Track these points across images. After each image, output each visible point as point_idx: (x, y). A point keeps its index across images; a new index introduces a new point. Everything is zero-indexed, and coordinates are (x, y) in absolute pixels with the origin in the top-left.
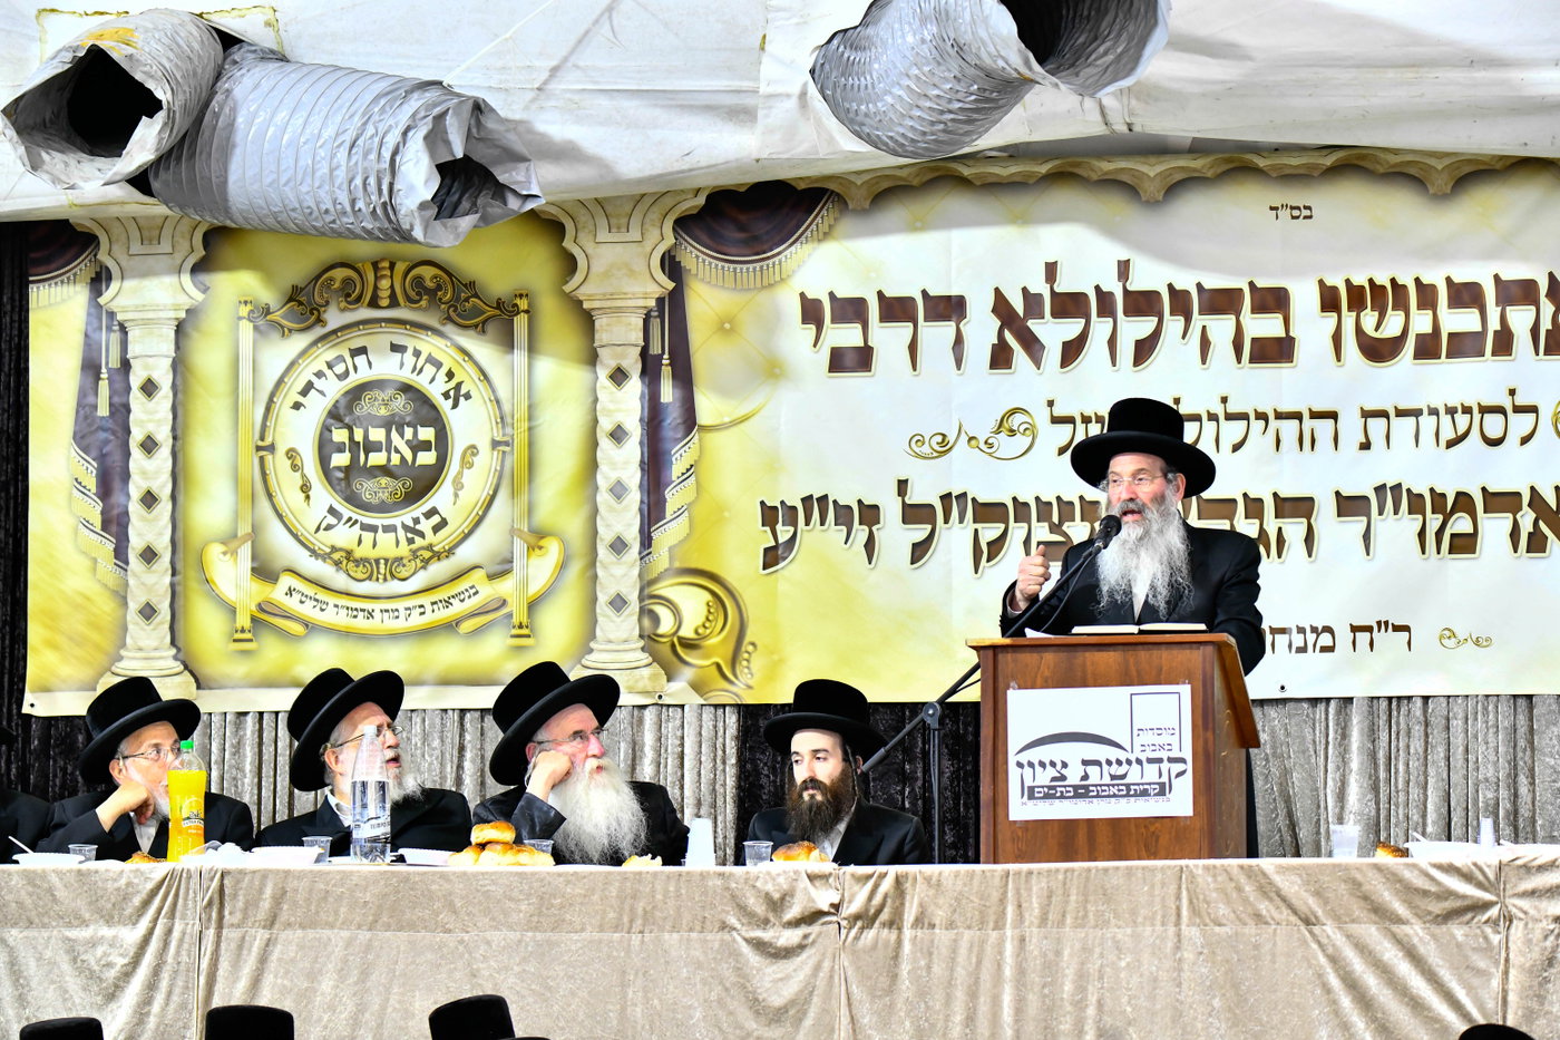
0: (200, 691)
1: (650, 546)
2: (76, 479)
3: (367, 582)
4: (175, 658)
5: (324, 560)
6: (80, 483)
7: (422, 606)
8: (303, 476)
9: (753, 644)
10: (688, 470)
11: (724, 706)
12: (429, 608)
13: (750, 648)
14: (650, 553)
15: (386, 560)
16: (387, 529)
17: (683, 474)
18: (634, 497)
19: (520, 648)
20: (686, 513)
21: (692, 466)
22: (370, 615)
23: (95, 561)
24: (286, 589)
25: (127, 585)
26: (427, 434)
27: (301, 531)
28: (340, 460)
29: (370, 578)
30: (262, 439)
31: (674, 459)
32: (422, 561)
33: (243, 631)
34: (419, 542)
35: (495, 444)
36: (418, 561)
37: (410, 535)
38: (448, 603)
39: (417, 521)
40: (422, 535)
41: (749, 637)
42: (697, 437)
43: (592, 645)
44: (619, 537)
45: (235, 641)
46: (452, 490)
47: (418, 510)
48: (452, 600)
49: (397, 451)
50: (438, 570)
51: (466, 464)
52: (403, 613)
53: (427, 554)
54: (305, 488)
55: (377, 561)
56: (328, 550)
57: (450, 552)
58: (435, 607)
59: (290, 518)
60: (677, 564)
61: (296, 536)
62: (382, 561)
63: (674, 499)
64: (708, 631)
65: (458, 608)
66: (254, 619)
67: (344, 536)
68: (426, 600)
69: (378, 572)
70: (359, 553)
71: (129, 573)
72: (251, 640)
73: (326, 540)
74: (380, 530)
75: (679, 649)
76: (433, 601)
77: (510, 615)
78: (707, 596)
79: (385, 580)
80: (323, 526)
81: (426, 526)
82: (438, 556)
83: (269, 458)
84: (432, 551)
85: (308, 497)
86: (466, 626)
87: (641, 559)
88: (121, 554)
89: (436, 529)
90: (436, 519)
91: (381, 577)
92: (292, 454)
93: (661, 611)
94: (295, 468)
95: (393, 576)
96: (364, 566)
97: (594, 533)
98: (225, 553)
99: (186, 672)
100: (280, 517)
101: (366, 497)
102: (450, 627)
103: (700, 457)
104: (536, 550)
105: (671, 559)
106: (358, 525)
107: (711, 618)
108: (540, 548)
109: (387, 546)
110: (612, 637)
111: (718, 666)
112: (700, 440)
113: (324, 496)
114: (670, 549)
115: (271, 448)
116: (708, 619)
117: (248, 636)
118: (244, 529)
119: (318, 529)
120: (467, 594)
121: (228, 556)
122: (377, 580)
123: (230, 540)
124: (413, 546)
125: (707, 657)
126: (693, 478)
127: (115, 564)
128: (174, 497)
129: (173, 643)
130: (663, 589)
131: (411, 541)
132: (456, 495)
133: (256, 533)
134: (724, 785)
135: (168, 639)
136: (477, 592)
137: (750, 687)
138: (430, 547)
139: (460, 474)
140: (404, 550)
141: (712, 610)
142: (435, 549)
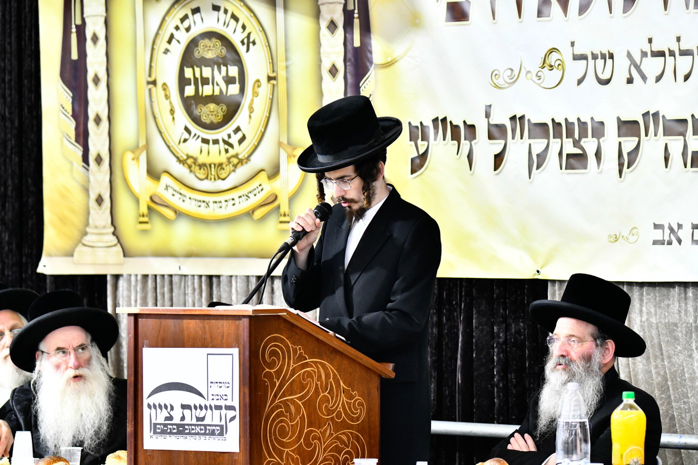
0: (126, 259)
2: (62, 105)
3: (206, 181)
4: (114, 234)
5: (183, 164)
6: (63, 108)
7: (233, 199)
8: (171, 103)
12: (237, 200)
15: (215, 165)
16: (216, 142)
19: (285, 231)
22: (208, 205)
23: (72, 163)
24: (165, 187)
25: (89, 181)
26: (234, 71)
27: (171, 143)
28: (190, 91)
29: (207, 178)
30: (150, 76)
31: (361, 90)
32: (233, 166)
33: (143, 216)
34: (232, 152)
35: (270, 79)
36: (231, 165)
37: (226, 147)
40: (232, 146)
42: (373, 73)
45: (140, 222)
46: (248, 113)
47: (230, 128)
48: (249, 195)
49: (217, 84)
50: (243, 172)
51: (255, 93)
52: (224, 204)
53: (235, 161)
54: (172, 111)
55: (210, 165)
56: (185, 157)
57: (248, 158)
58: (241, 199)
59: (165, 134)
61: (169, 147)
62: (213, 166)
65: (253, 201)
66: (149, 208)
67: (193, 147)
68: (235, 194)
69: (211, 174)
70: (202, 159)
71: (90, 172)
72: (147, 223)
73: (183, 150)
74: (211, 142)
76: (240, 195)
77: (278, 207)
79: (215, 179)
80: (182, 140)
81: (234, 140)
82: (241, 162)
83: (154, 90)
84: (238, 158)
85: (173, 118)
86: (258, 214)
88: (85, 159)
89: (240, 142)
90: (239, 135)
91: (213, 177)
92: (165, 87)
94: (166, 97)
95: (219, 178)
96: (204, 169)
98: (133, 159)
99: (119, 245)
101: (204, 119)
102: (250, 214)
103: (374, 88)
104: (292, 157)
106: (200, 139)
108: (294, 156)
109: (215, 155)
112: (375, 75)
113: (181, 117)
115: (154, 83)
117: (145, 219)
118: (142, 143)
119: (179, 142)
120: (257, 190)
121: (135, 161)
122: (211, 179)
123: (135, 149)
124: (229, 155)
127: (83, 166)
128: (109, 118)
129: (112, 223)
131: (227, 151)
132: (250, 117)
135: (110, 220)
136: (263, 189)
138: (237, 156)
139: (252, 100)
140: (223, 157)
142: (240, 157)
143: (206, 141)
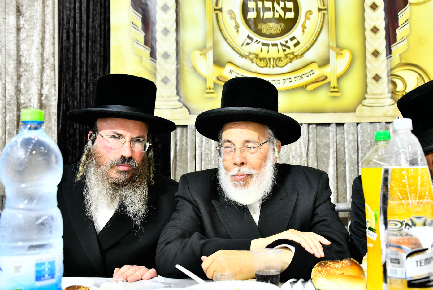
0: (191, 115)
1: (390, 53)
2: (133, 23)
3: (265, 68)
4: (179, 101)
5: (246, 58)
6: (134, 24)
7: (290, 79)
8: (236, 22)
10: (406, 22)
12: (293, 79)
14: (391, 57)
15: (274, 59)
16: (274, 45)
17: (404, 23)
18: (382, 33)
19: (335, 97)
20: (406, 40)
21: (407, 20)
23: (141, 58)
24: (229, 71)
25: (155, 69)
26: (290, 5)
27: (235, 46)
28: (252, 15)
29: (266, 66)
30: (217, 5)
31: (399, 17)
32: (290, 59)
33: (210, 89)
34: (288, 51)
35: (320, 10)
36: (288, 59)
37: (284, 48)
38: (301, 78)
39: (287, 42)
40: (289, 48)
42: (409, 8)
43: (366, 96)
44: (376, 50)
45: (207, 93)
46: (301, 29)
47: (288, 37)
48: (303, 76)
49: (277, 11)
51: (307, 18)
52: (282, 81)
53: (292, 56)
54: (237, 27)
55: (270, 59)
56: (247, 54)
57: (302, 55)
58: (296, 79)
59: (230, 40)
60: (403, 61)
61: (233, 48)
62: (272, 59)
63: (400, 33)
65: (306, 80)
66: (215, 84)
67: (255, 48)
69: (270, 64)
70: (261, 55)
71: (157, 63)
72: (213, 93)
73: (246, 50)
74: (271, 45)
76: (295, 76)
77: (329, 83)
78: (417, 75)
79: (273, 67)
80: (245, 43)
81: (291, 44)
82: (296, 57)
83: (220, 14)
84: (294, 55)
85: (238, 31)
86: (310, 87)
87: (387, 59)
88: (153, 55)
89: (295, 45)
90: (295, 41)
91: (271, 66)
92: (231, 12)
93: (397, 81)
94: (232, 18)
95: (277, 66)
96: (264, 61)
97: (365, 48)
98: (201, 55)
99: (184, 107)
100: (225, 39)
101: (264, 32)
102: (303, 87)
103: (410, 16)
104: (340, 55)
105: (401, 59)
106: (260, 43)
108: (341, 54)
109: (274, 52)
110: (374, 92)
112: (410, 9)
113: (245, 31)
114: (400, 55)
115: (220, 10)
117: (212, 91)
118: (210, 44)
119: (242, 45)
120: (309, 74)
121: (202, 56)
122: (270, 67)
123: (203, 49)
124: (286, 53)
126: (408, 25)
127: (151, 60)
128: (177, 30)
129: (178, 94)
130: (397, 72)
131: (284, 50)
132: (303, 31)
133: (215, 46)
135: (175, 92)
136: (313, 73)
138: (293, 53)
139: (305, 22)
140: (282, 54)
142: (295, 54)
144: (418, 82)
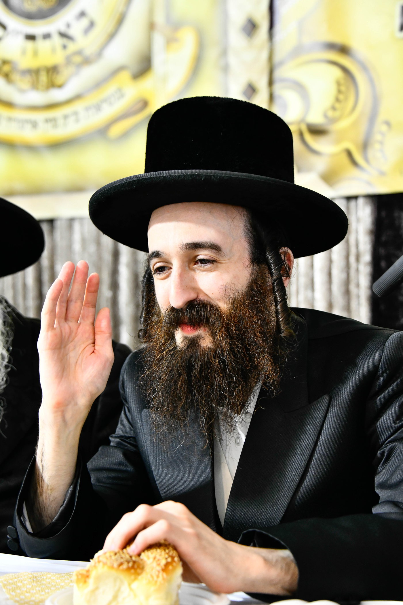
1: (279, 24)
3: (32, 92)
9: (388, 124)
11: (356, 198)
12: (83, 115)
13: (384, 128)
14: (280, 31)
15: (46, 69)
16: (47, 36)
22: (34, 125)
29: (33, 89)
32: (75, 67)
34: (72, 47)
37: (65, 41)
38: (98, 107)
39: (68, 26)
40: (73, 40)
41: (382, 116)
44: (249, 18)
48: (101, 106)
50: (89, 74)
52: (61, 122)
53: (79, 60)
55: (39, 71)
58: (88, 113)
60: (306, 40)
62: (43, 71)
64: (337, 114)
65: (107, 113)
67: (11, 47)
68: (78, 106)
74: (39, 38)
75: (308, 137)
78: (337, 73)
79: (47, 88)
81: (77, 29)
82: (87, 61)
84: (83, 56)
87: (270, 39)
90: (84, 22)
91: (44, 86)
93: (289, 95)
95: (53, 86)
97: (225, 17)
102: (102, 132)
104: (173, 43)
105: (300, 34)
107: (341, 97)
108: (177, 41)
109: (47, 54)
111: (349, 154)
114: (300, 23)
116: (337, 100)
120: (114, 98)
122: (41, 89)
124: (68, 53)
125: (338, 141)
130: (292, 70)
131: (65, 47)
134: (358, 286)
136: (123, 95)
137: (382, 174)
138: (79, 53)
140: (60, 56)
141: (343, 88)
142: (86, 53)
143: (31, 38)
144: (339, 91)
